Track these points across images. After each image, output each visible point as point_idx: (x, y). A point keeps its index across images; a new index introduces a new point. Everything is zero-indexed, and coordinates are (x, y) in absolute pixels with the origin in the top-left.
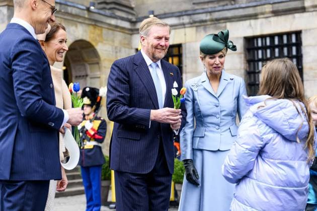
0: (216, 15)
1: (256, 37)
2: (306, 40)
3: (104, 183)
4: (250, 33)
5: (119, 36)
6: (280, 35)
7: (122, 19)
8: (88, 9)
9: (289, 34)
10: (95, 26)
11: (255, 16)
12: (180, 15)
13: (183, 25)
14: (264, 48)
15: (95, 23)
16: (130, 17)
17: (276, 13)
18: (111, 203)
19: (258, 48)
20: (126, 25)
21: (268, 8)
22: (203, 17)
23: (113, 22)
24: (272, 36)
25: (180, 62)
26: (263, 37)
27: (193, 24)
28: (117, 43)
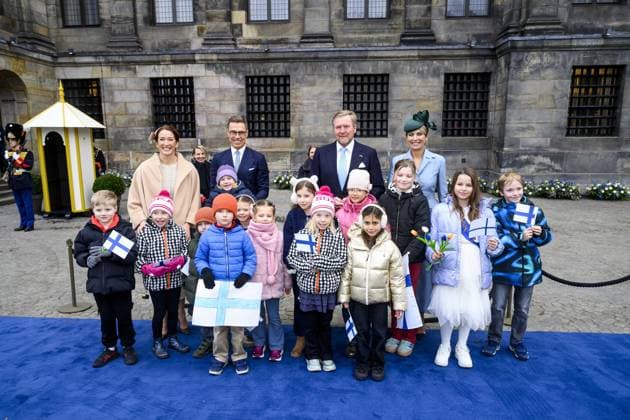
0: (127, 58)
1: (160, 78)
2: (197, 84)
3: (37, 197)
4: (154, 75)
5: (42, 69)
6: (178, 79)
7: (44, 53)
8: (9, 43)
9: (184, 78)
10: (18, 59)
11: (158, 63)
12: (96, 54)
13: (100, 64)
14: (166, 87)
15: (18, 56)
16: (52, 52)
17: (174, 62)
18: (44, 212)
19: (161, 87)
20: (49, 59)
21: (168, 58)
22: (117, 59)
23: (35, 55)
24: (172, 79)
25: (99, 92)
26: (165, 79)
27: (107, 63)
28: (40, 74)
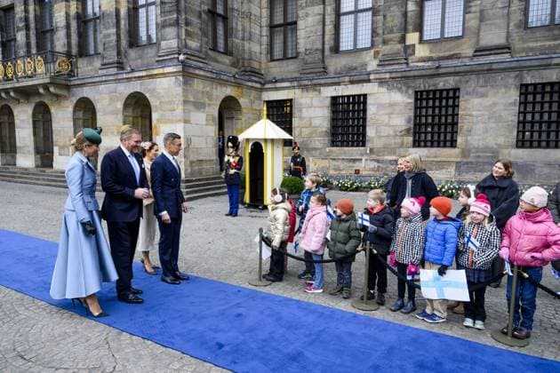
0: (315, 82)
1: (339, 97)
2: (370, 100)
4: (335, 94)
5: (254, 93)
6: (354, 96)
7: (256, 82)
8: (234, 76)
9: (359, 96)
10: (238, 87)
11: (338, 84)
12: (291, 80)
13: (294, 88)
14: (343, 103)
15: (239, 85)
16: (261, 80)
17: (352, 82)
18: (246, 203)
19: (340, 104)
20: (258, 86)
21: (347, 79)
22: (306, 82)
23: (250, 84)
24: (348, 97)
25: (291, 110)
26: (343, 97)
27: (300, 86)
28: (252, 98)
